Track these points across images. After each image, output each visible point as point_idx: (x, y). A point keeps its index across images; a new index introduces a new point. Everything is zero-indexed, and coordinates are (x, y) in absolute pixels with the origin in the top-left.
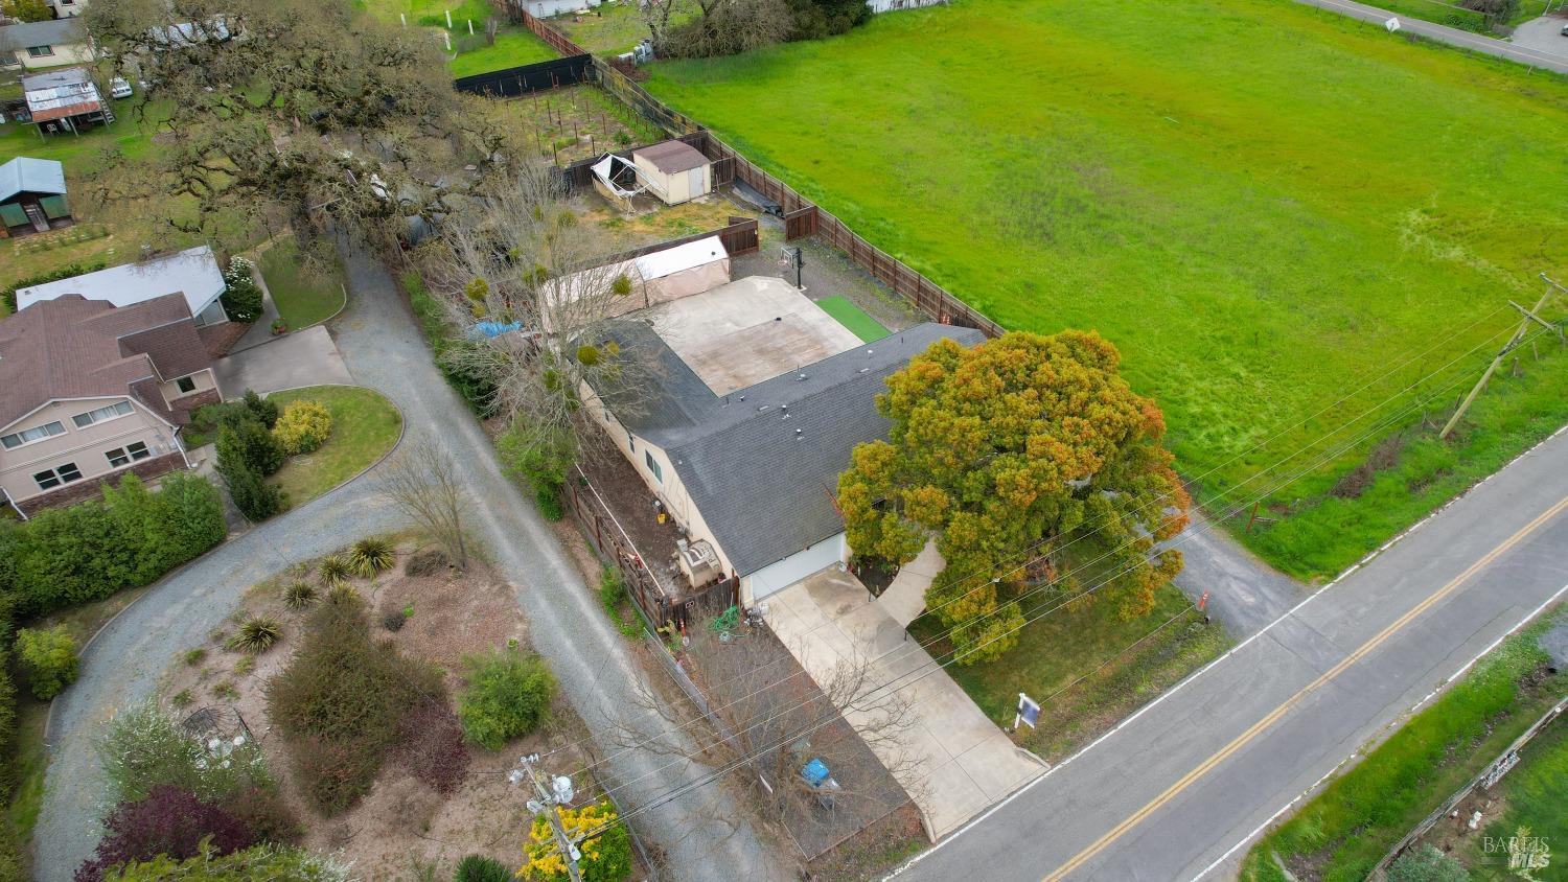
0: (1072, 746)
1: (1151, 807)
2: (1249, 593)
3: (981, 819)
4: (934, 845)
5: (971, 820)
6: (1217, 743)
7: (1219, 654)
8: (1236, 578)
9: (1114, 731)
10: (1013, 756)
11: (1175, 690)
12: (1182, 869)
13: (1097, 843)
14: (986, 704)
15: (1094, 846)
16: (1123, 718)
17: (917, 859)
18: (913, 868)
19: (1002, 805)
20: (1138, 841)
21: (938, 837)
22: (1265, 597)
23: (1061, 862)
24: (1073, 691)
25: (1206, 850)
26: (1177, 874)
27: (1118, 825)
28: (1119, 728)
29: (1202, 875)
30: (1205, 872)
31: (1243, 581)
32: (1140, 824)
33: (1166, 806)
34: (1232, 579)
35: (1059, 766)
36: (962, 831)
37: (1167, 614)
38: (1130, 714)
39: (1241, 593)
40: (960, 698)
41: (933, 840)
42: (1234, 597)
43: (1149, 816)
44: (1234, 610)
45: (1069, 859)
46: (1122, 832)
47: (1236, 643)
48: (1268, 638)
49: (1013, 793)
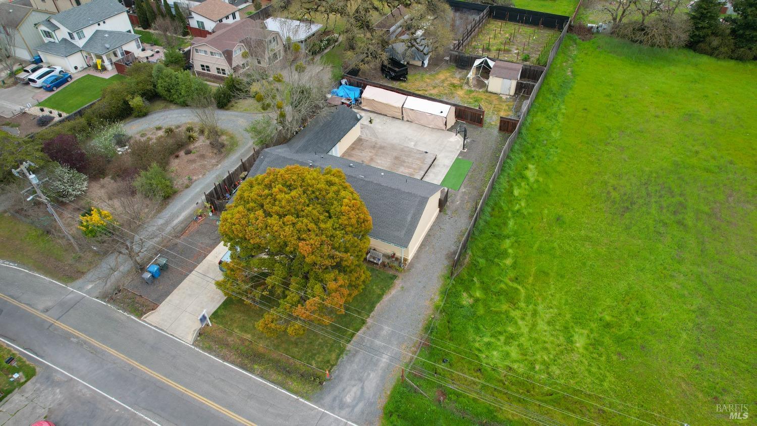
0: (210, 350)
1: (181, 388)
2: (355, 398)
3: (157, 330)
4: (140, 320)
5: (155, 327)
6: (230, 407)
7: (296, 393)
8: (362, 388)
9: (221, 361)
10: (194, 329)
11: (259, 379)
12: (151, 411)
13: (154, 373)
14: (219, 311)
15: (153, 372)
16: (232, 363)
17: (132, 317)
18: (128, 317)
19: (166, 334)
20: (160, 388)
21: (145, 319)
22: (354, 407)
23: (141, 363)
24: (243, 340)
25: (164, 418)
26: (147, 410)
27: (167, 377)
28: (225, 363)
29: (149, 420)
30: (151, 421)
31: (362, 392)
32: (170, 386)
33: (183, 394)
34: (360, 385)
35: (193, 347)
36: (149, 326)
37: (313, 362)
38: (237, 365)
39: (352, 393)
40: (220, 301)
41: (142, 318)
42: (346, 390)
43: (176, 389)
44: (335, 392)
45: (143, 365)
46: (164, 380)
47: (308, 399)
48: (320, 415)
49: (174, 336)
